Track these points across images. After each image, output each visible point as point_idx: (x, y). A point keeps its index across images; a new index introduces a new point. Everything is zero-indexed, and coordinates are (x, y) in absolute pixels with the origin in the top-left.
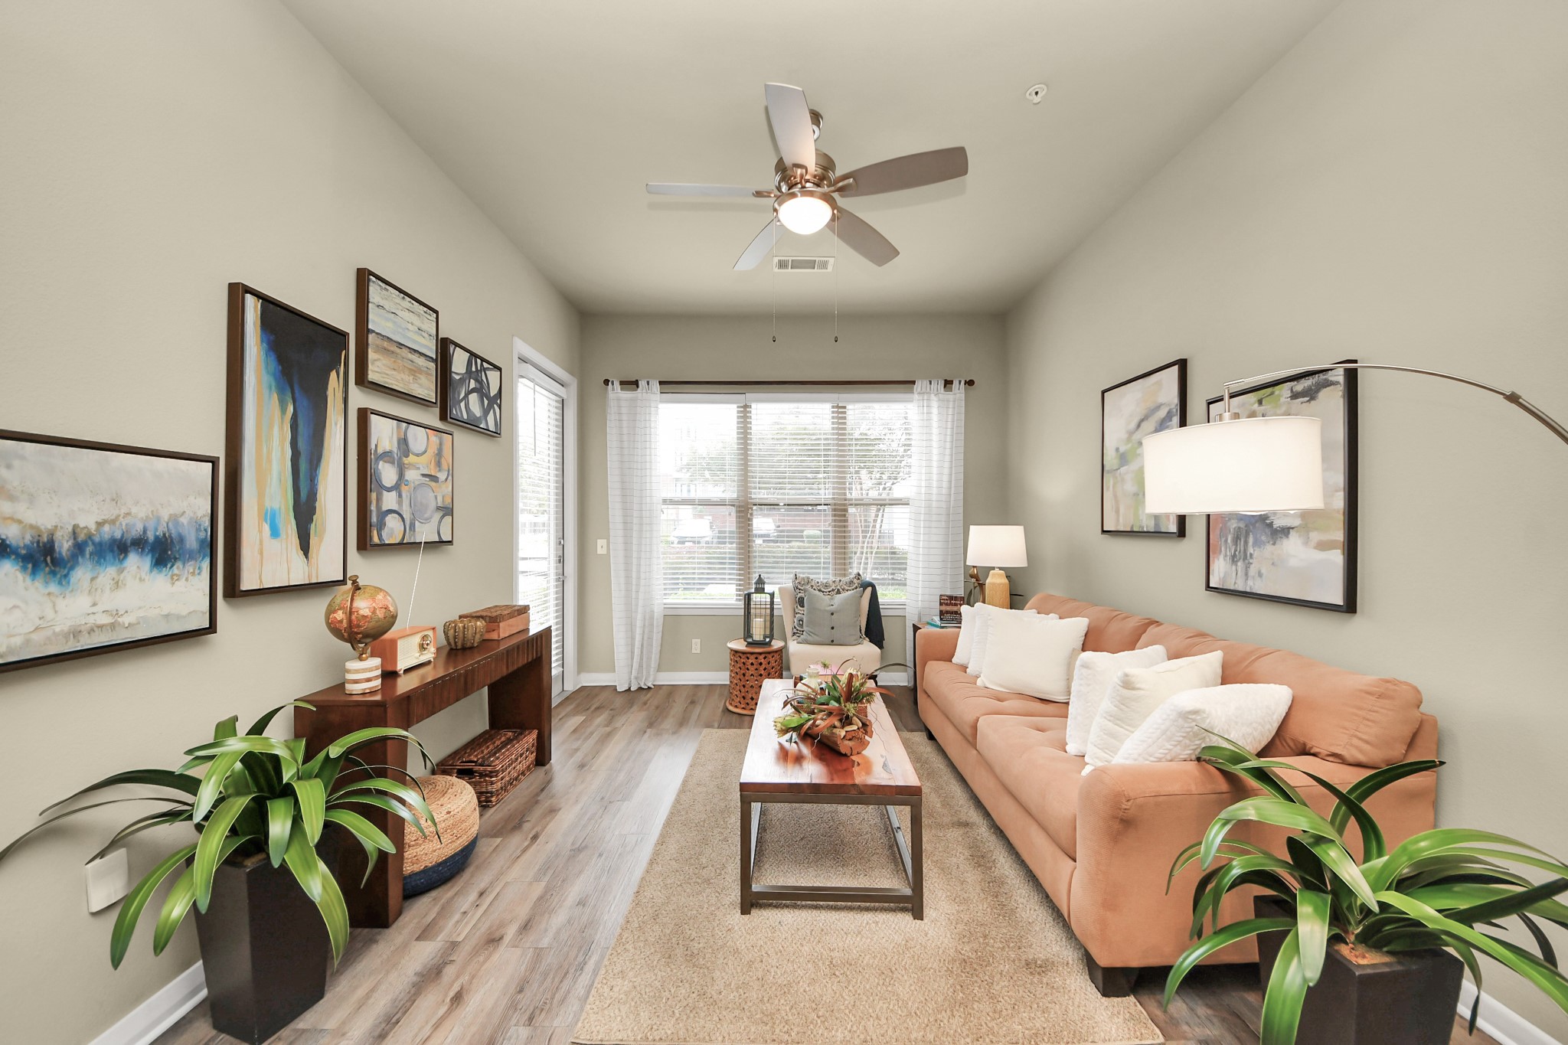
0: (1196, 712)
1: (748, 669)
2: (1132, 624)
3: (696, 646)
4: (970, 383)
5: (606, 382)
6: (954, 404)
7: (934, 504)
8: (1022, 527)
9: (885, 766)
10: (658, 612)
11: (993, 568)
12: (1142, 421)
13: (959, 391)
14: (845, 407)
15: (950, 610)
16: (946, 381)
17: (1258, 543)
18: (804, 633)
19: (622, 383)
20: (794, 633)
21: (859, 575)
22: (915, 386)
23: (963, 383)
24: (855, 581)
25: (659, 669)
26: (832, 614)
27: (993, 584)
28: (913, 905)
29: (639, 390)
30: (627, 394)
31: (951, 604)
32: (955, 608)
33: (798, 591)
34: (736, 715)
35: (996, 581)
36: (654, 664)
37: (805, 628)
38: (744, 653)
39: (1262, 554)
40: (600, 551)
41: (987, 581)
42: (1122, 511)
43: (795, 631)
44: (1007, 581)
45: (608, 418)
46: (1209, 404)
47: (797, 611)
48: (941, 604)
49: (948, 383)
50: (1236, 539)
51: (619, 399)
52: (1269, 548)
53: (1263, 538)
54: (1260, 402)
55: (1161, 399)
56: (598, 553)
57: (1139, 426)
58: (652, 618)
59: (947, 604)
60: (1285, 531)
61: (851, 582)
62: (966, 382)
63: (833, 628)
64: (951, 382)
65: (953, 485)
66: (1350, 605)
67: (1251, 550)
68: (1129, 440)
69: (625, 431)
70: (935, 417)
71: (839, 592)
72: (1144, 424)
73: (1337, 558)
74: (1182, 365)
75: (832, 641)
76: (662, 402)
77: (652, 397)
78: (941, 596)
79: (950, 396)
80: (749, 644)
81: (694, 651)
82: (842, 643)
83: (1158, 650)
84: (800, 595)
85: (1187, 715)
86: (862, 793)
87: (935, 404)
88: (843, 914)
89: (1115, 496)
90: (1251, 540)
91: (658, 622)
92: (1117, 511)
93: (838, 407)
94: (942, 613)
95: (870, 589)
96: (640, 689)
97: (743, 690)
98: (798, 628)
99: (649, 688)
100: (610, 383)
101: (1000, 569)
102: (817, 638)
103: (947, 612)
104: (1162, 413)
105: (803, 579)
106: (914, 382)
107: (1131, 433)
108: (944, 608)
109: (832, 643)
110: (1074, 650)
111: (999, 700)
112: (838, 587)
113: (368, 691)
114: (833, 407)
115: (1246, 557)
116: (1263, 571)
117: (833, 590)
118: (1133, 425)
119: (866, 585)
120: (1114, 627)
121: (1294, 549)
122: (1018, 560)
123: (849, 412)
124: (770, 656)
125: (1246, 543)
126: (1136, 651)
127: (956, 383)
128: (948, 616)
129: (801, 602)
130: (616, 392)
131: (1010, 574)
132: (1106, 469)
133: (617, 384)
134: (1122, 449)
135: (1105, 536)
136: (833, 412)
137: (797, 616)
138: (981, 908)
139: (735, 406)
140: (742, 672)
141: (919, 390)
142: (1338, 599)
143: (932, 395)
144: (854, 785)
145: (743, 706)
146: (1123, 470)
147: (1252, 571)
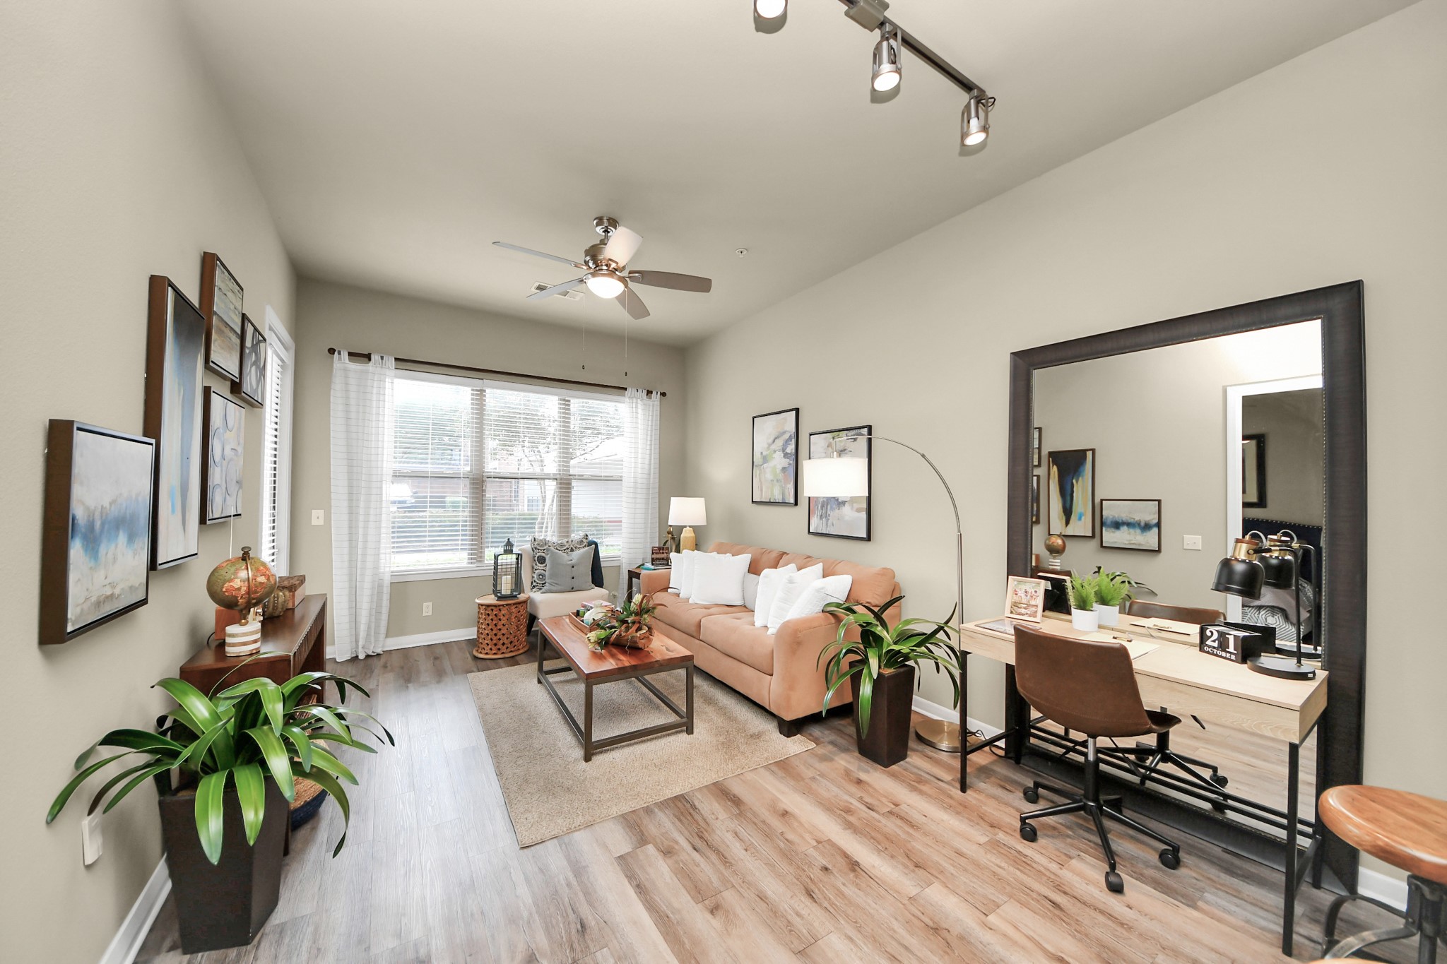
0: (822, 588)
1: (500, 620)
2: (774, 555)
3: (427, 608)
4: (663, 394)
5: (332, 351)
6: (653, 408)
7: (639, 481)
8: (702, 500)
9: (667, 649)
10: (387, 580)
11: (685, 527)
12: (776, 438)
13: (656, 397)
14: (569, 401)
15: (661, 557)
16: (648, 391)
17: (832, 509)
18: (547, 584)
19: (350, 354)
20: (534, 586)
21: (587, 535)
22: (627, 392)
23: (659, 393)
24: (584, 540)
25: (387, 636)
26: (573, 567)
27: (686, 537)
28: (687, 726)
29: (371, 364)
30: (356, 367)
31: (660, 553)
32: (664, 556)
33: (536, 551)
34: (488, 661)
35: (687, 534)
36: (383, 630)
37: (547, 580)
38: (495, 606)
39: (834, 514)
40: (315, 522)
41: (682, 536)
42: (764, 490)
43: (534, 584)
44: (693, 535)
45: (332, 387)
46: (811, 435)
47: (536, 567)
48: (653, 553)
49: (649, 393)
50: (822, 507)
51: (345, 370)
52: (837, 511)
53: (834, 506)
54: (834, 438)
55: (787, 428)
56: (313, 524)
57: (774, 441)
58: (380, 586)
59: (657, 553)
60: (844, 503)
61: (582, 541)
62: (661, 394)
63: (573, 578)
64: (651, 392)
65: (652, 467)
66: (869, 538)
67: (829, 512)
68: (768, 448)
69: (353, 402)
70: (640, 416)
71: (572, 550)
72: (776, 441)
73: (864, 515)
74: (797, 410)
75: (573, 588)
76: (396, 377)
77: (388, 372)
78: (653, 547)
79: (650, 402)
80: (500, 598)
81: (424, 614)
82: (579, 589)
83: (792, 566)
84: (538, 554)
85: (818, 591)
86: (661, 665)
87: (640, 407)
88: (649, 744)
89: (760, 481)
90: (829, 507)
91: (386, 590)
92: (761, 490)
93: (564, 400)
94: (653, 560)
95: (594, 546)
96: (368, 656)
97: (494, 638)
98: (538, 581)
99: (378, 655)
100: (336, 353)
101: (690, 527)
102: (559, 588)
103: (657, 559)
104: (787, 436)
105: (541, 540)
106: (626, 389)
107: (770, 445)
108: (655, 556)
109: (572, 590)
110: (745, 573)
111: (706, 608)
112: (572, 546)
113: (254, 652)
114: (561, 400)
115: (827, 516)
116: (834, 523)
117: (568, 549)
118: (771, 441)
119: (590, 543)
120: (765, 558)
121: (847, 511)
122: (701, 521)
123: (572, 405)
124: (520, 606)
125: (827, 508)
126: (778, 570)
127: (654, 393)
128: (657, 562)
129: (542, 560)
130: (342, 362)
131: (696, 529)
132: (755, 464)
133: (345, 355)
134: (764, 453)
135: (754, 505)
136: (560, 404)
137: (537, 572)
138: (719, 721)
139: (470, 389)
140: (494, 622)
141: (629, 394)
142: (865, 536)
143: (639, 400)
144: (657, 661)
145: (494, 652)
146: (765, 465)
147: (830, 522)
